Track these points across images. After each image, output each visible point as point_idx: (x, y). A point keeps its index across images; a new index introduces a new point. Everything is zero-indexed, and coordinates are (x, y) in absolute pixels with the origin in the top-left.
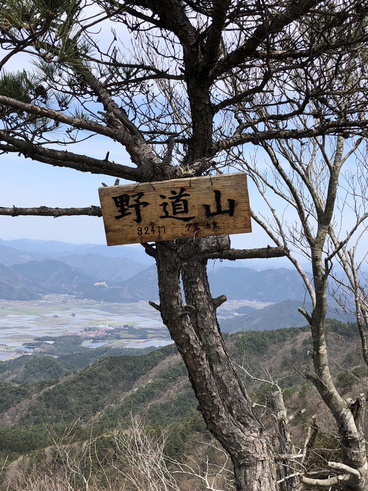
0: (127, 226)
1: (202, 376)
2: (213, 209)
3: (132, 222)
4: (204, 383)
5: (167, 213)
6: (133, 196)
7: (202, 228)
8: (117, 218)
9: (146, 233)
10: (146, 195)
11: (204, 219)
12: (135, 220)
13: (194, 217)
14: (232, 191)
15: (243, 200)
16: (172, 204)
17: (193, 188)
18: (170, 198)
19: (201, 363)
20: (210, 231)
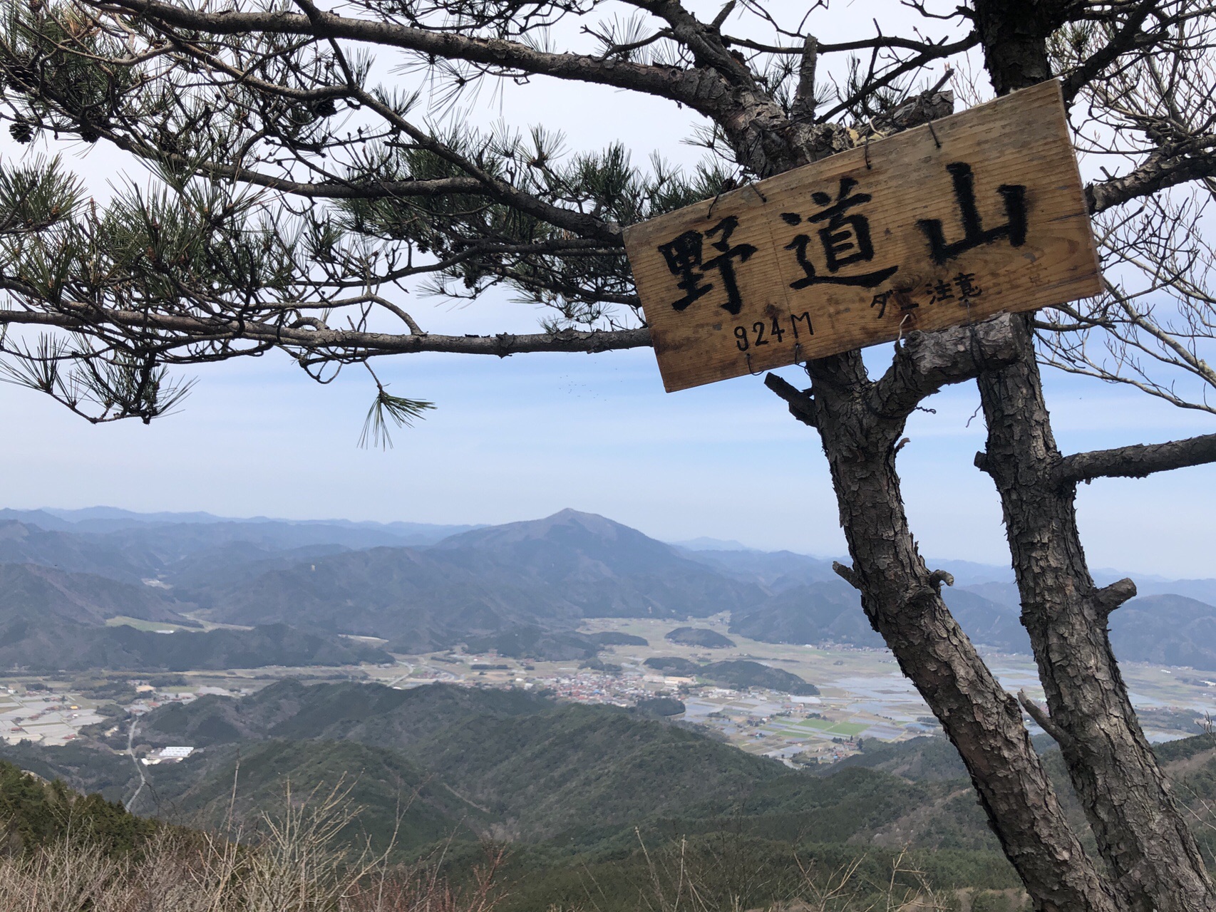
0: (706, 328)
1: (1015, 796)
2: (953, 232)
3: (717, 314)
4: (1025, 816)
5: (809, 267)
6: (710, 233)
7: (923, 302)
8: (680, 306)
9: (758, 343)
10: (743, 221)
11: (927, 268)
12: (724, 306)
13: (894, 269)
14: (1010, 155)
15: (1053, 179)
16: (822, 238)
17: (878, 173)
18: (813, 219)
19: (1006, 754)
20: (952, 310)
